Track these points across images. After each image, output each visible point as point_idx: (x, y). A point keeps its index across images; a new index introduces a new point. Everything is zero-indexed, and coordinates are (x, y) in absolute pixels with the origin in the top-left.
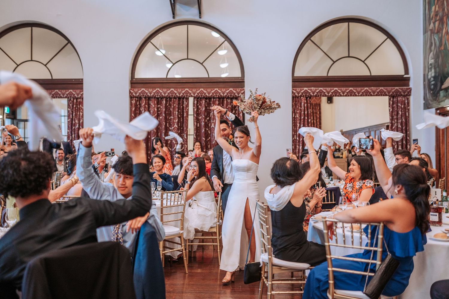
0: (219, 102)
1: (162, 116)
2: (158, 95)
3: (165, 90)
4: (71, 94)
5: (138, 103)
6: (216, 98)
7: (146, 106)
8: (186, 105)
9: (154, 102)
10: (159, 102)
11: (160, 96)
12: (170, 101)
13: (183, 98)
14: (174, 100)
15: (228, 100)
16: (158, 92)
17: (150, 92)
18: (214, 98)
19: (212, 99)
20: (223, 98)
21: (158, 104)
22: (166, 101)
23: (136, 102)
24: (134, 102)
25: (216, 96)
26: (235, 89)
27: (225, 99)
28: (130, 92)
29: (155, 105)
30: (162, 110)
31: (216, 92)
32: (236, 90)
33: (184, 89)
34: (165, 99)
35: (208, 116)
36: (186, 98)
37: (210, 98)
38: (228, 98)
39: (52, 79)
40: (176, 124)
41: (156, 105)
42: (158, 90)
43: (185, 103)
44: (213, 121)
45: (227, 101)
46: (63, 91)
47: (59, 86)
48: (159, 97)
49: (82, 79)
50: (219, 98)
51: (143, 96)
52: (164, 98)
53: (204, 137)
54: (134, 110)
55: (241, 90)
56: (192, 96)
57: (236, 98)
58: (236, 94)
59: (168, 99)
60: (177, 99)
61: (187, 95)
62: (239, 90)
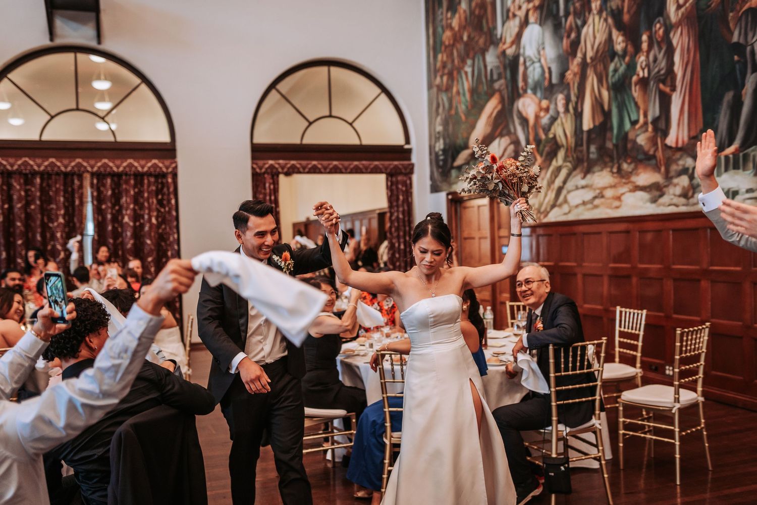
0: (136, 182)
1: (35, 204)
3: (38, 161)
6: (131, 175)
8: (78, 186)
9: (20, 182)
10: (28, 181)
12: (49, 179)
13: (73, 175)
14: (55, 177)
15: (150, 178)
16: (27, 164)
17: (11, 163)
18: (126, 175)
19: (124, 177)
20: (143, 175)
21: (26, 184)
22: (42, 179)
25: (130, 171)
26: (161, 161)
27: (146, 177)
29: (20, 185)
30: (35, 195)
31: (130, 166)
32: (163, 163)
33: (74, 159)
34: (39, 176)
35: (117, 204)
36: (78, 175)
37: (119, 175)
38: (150, 175)
40: (61, 218)
41: (23, 187)
42: (25, 161)
43: (77, 183)
44: (126, 210)
45: (149, 180)
48: (28, 171)
50: (134, 175)
52: (38, 174)
53: (111, 238)
55: (172, 163)
56: (88, 171)
57: (164, 175)
58: (164, 170)
59: (46, 176)
60: (62, 176)
61: (79, 171)
62: (167, 162)
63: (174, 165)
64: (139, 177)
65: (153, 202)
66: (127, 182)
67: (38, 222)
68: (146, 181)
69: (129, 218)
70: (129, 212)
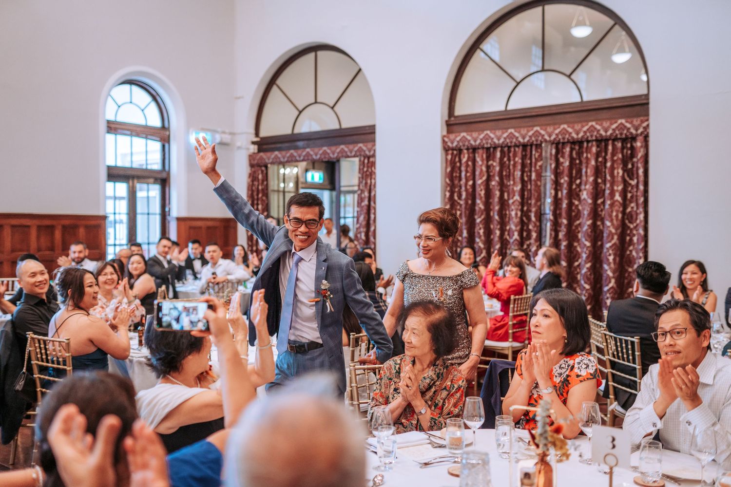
0: (598, 149)
1: (495, 180)
2: (487, 143)
3: (499, 133)
4: (360, 149)
5: (457, 159)
6: (593, 141)
7: (470, 163)
8: (536, 159)
9: (482, 156)
10: (490, 156)
11: (491, 144)
12: (509, 151)
13: (531, 145)
14: (515, 150)
15: (616, 143)
16: (487, 137)
17: (474, 138)
18: (588, 142)
19: (585, 144)
20: (606, 140)
21: (488, 159)
22: (502, 152)
23: (454, 158)
24: (449, 157)
25: (592, 136)
26: (629, 120)
27: (610, 142)
28: (444, 142)
29: (482, 160)
30: (495, 170)
31: (592, 129)
32: (631, 123)
33: (531, 128)
34: (499, 149)
35: (578, 176)
36: (536, 145)
37: (580, 143)
38: (615, 139)
39: (341, 129)
40: (517, 194)
41: (485, 162)
42: (487, 134)
43: (535, 155)
44: (585, 185)
45: (614, 146)
46: (351, 147)
47: (348, 138)
48: (489, 146)
49: (373, 127)
50: (597, 140)
51: (464, 146)
52: (498, 147)
53: (565, 218)
54: (450, 171)
55: (642, 122)
56: (546, 141)
57: (634, 139)
58: (633, 131)
59: (505, 150)
60: (521, 147)
61: (537, 140)
62: (636, 122)
63: (645, 124)
64: (602, 142)
65: (618, 173)
66: (588, 150)
67: (496, 200)
68: (610, 147)
69: (587, 194)
70: (587, 187)
